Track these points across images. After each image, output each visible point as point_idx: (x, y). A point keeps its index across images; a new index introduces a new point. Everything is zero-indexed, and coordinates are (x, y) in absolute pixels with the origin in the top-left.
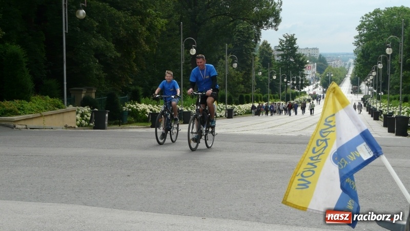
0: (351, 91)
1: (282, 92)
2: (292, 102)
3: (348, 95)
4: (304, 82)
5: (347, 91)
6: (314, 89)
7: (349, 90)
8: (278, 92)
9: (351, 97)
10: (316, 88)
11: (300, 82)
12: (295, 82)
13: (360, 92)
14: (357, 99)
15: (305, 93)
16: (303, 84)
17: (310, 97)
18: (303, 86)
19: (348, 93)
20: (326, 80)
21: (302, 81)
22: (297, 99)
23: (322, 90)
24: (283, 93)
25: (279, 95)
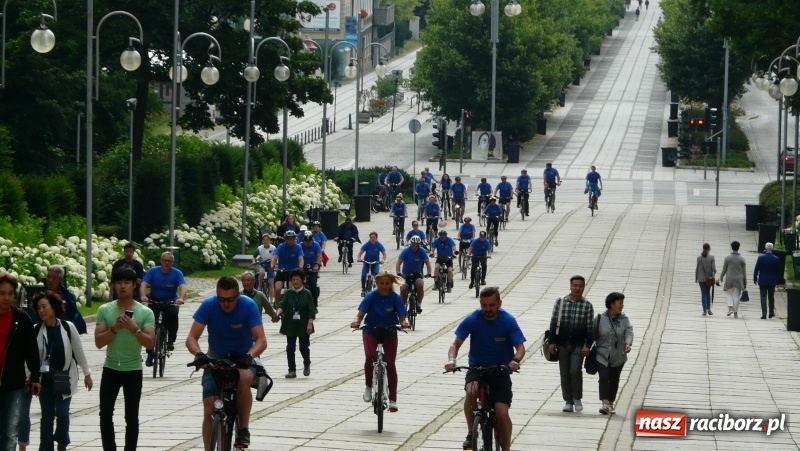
0: (666, 141)
1: (101, 148)
2: (184, 235)
3: (644, 175)
4: (282, 73)
5: (636, 136)
6: (363, 118)
7: (651, 127)
8: (69, 148)
9: (664, 193)
10: (378, 109)
11: (252, 72)
12: (211, 75)
13: (737, 152)
14: (714, 214)
15: (291, 155)
16: (278, 88)
17: (333, 191)
18: (274, 100)
19: (642, 159)
20: (464, 48)
21: (268, 60)
22: (229, 213)
23: (428, 131)
24: (113, 154)
25: (80, 183)
